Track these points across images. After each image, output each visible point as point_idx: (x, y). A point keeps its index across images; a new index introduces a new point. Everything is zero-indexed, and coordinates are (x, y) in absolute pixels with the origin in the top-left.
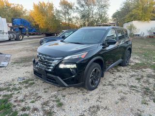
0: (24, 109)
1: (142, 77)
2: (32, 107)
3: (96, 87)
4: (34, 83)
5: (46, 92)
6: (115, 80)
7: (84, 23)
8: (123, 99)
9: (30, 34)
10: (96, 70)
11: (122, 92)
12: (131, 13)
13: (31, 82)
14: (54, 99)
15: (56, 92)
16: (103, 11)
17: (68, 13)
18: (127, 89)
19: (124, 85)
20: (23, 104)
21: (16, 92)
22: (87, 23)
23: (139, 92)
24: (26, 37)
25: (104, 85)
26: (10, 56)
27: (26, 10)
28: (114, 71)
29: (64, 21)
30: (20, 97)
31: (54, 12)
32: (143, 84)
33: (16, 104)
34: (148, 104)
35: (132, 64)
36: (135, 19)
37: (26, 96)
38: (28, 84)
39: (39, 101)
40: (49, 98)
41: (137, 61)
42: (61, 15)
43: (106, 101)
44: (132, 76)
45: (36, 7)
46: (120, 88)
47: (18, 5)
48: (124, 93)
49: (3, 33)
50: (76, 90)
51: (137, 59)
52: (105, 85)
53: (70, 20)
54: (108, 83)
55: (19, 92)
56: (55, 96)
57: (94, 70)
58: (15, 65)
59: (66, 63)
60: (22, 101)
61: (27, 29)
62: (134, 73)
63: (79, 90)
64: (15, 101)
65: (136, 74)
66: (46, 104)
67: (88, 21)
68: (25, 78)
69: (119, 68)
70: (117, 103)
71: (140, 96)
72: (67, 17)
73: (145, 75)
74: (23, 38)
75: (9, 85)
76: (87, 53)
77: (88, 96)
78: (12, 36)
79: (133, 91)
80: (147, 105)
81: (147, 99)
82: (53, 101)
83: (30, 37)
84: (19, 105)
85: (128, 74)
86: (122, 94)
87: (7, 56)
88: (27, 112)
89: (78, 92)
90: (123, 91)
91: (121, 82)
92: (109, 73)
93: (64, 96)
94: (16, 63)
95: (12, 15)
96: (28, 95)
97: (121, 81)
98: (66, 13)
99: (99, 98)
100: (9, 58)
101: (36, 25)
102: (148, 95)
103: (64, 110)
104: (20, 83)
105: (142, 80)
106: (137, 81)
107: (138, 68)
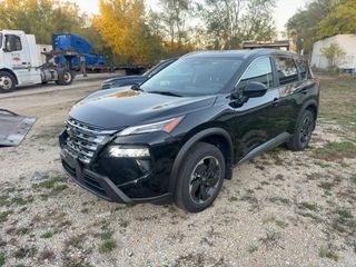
0: (21, 254)
1: (338, 179)
2: (41, 250)
3: (210, 205)
4: (65, 187)
5: (85, 211)
6: (265, 187)
7: (217, 43)
8: (272, 239)
9: (89, 71)
10: (207, 162)
11: (273, 219)
12: (332, 15)
13: (60, 184)
14: (98, 230)
15: (109, 213)
16: (262, 12)
17: (178, 20)
18: (290, 212)
19: (285, 201)
20: (23, 241)
21: (18, 208)
22: (223, 42)
23: (321, 221)
24: (79, 76)
25: (233, 199)
26: (33, 120)
27: (85, 15)
28: (266, 163)
29: (168, 38)
30: (24, 222)
31: (146, 17)
32: (336, 200)
33: (7, 238)
34: (336, 258)
35: (319, 145)
36: (342, 30)
37: (37, 219)
38: (50, 190)
39: (62, 235)
40: (89, 227)
41: (333, 138)
42: (162, 23)
43: (225, 243)
44: (311, 177)
45: (105, 8)
46: (272, 209)
47: (68, 3)
48: (279, 223)
49: (29, 68)
50: (159, 210)
51: (336, 131)
52: (236, 199)
53: (182, 34)
54: (243, 193)
55: (23, 210)
56: (104, 224)
57: (202, 162)
58: (37, 143)
59: (123, 145)
60: (25, 231)
61: (82, 59)
62: (318, 169)
63: (166, 210)
64: (9, 232)
65: (322, 171)
66: (75, 242)
67: (225, 36)
68: (50, 174)
69: (282, 155)
70: (253, 250)
71: (321, 235)
72: (176, 30)
73: (346, 176)
74: (73, 78)
75: (9, 191)
76: (180, 119)
77: (183, 226)
78: (48, 75)
79: (305, 219)
80: (333, 261)
81: (339, 242)
82: (96, 236)
83: (90, 76)
84: (13, 242)
85: (302, 170)
86: (273, 226)
87: (27, 120)
88: (26, 261)
89: (163, 215)
90: (278, 218)
91: (277, 192)
92: (252, 166)
93: (125, 225)
94: (43, 136)
95: (54, 26)
96: (42, 216)
97: (279, 189)
98: (174, 19)
99: (211, 233)
100: (31, 126)
101: (105, 49)
102: (342, 231)
103: (114, 260)
104: (35, 186)
105: (335, 190)
106: (322, 191)
107: (332, 157)
